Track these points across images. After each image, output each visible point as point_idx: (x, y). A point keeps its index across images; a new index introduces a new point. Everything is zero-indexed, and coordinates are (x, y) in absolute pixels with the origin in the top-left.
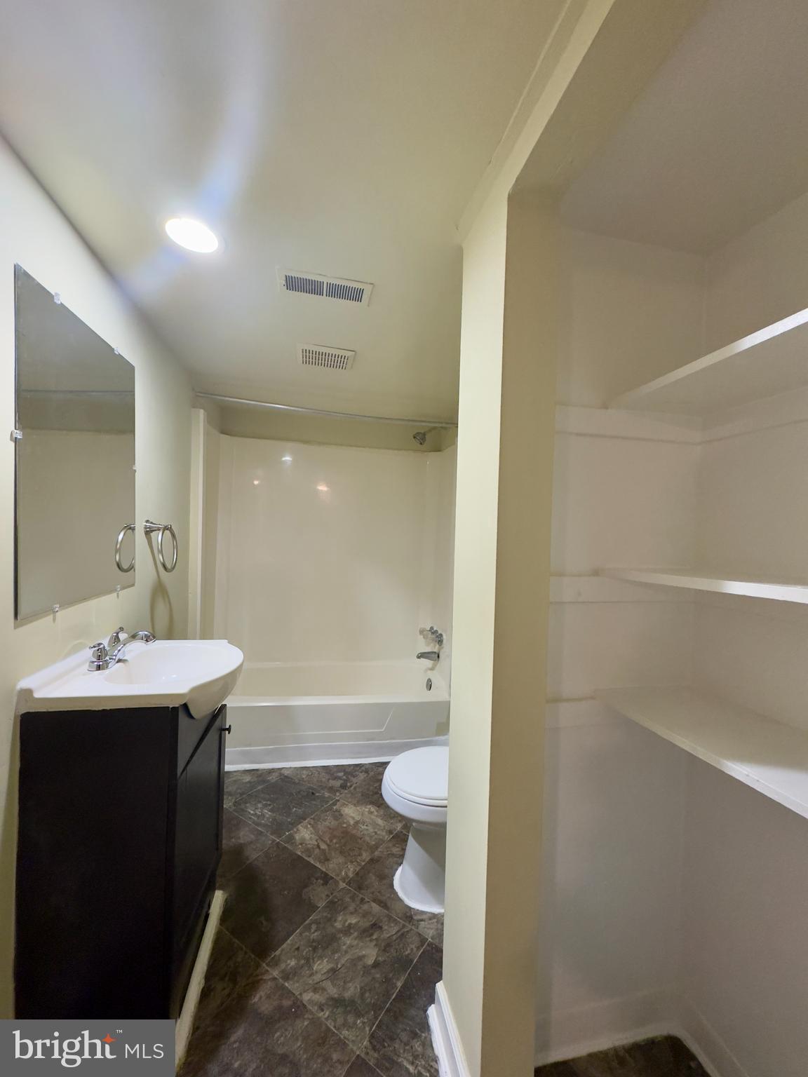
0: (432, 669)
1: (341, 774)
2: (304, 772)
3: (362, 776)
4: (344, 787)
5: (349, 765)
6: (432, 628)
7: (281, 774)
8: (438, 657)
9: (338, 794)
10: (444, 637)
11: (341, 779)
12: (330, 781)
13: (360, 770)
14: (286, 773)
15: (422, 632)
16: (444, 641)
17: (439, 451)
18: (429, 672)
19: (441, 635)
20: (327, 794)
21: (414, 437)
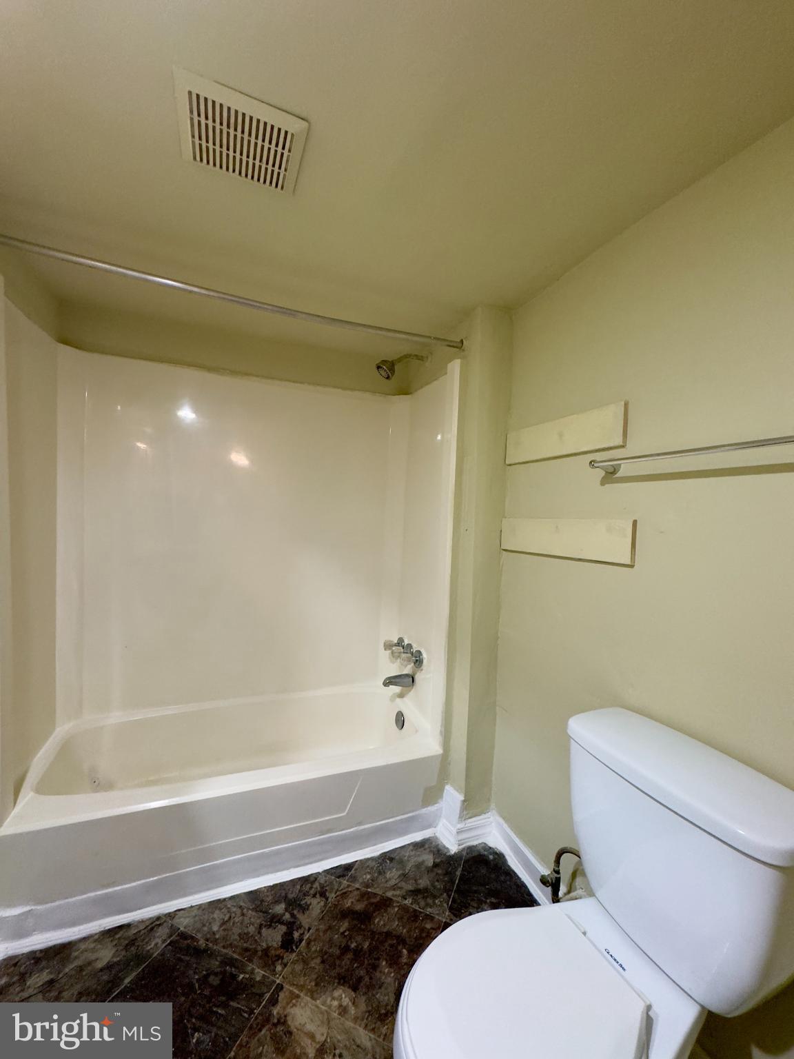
0: (401, 696)
1: (280, 908)
2: (217, 915)
3: (316, 905)
4: (288, 943)
5: (293, 882)
6: (401, 640)
7: (173, 929)
8: (413, 681)
9: (279, 968)
10: (425, 655)
11: (282, 923)
12: (264, 930)
13: (312, 892)
14: (183, 923)
15: (388, 646)
16: (425, 662)
17: (406, 394)
18: (398, 700)
19: (419, 652)
20: (259, 973)
21: (378, 367)
